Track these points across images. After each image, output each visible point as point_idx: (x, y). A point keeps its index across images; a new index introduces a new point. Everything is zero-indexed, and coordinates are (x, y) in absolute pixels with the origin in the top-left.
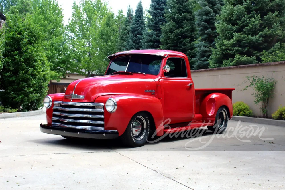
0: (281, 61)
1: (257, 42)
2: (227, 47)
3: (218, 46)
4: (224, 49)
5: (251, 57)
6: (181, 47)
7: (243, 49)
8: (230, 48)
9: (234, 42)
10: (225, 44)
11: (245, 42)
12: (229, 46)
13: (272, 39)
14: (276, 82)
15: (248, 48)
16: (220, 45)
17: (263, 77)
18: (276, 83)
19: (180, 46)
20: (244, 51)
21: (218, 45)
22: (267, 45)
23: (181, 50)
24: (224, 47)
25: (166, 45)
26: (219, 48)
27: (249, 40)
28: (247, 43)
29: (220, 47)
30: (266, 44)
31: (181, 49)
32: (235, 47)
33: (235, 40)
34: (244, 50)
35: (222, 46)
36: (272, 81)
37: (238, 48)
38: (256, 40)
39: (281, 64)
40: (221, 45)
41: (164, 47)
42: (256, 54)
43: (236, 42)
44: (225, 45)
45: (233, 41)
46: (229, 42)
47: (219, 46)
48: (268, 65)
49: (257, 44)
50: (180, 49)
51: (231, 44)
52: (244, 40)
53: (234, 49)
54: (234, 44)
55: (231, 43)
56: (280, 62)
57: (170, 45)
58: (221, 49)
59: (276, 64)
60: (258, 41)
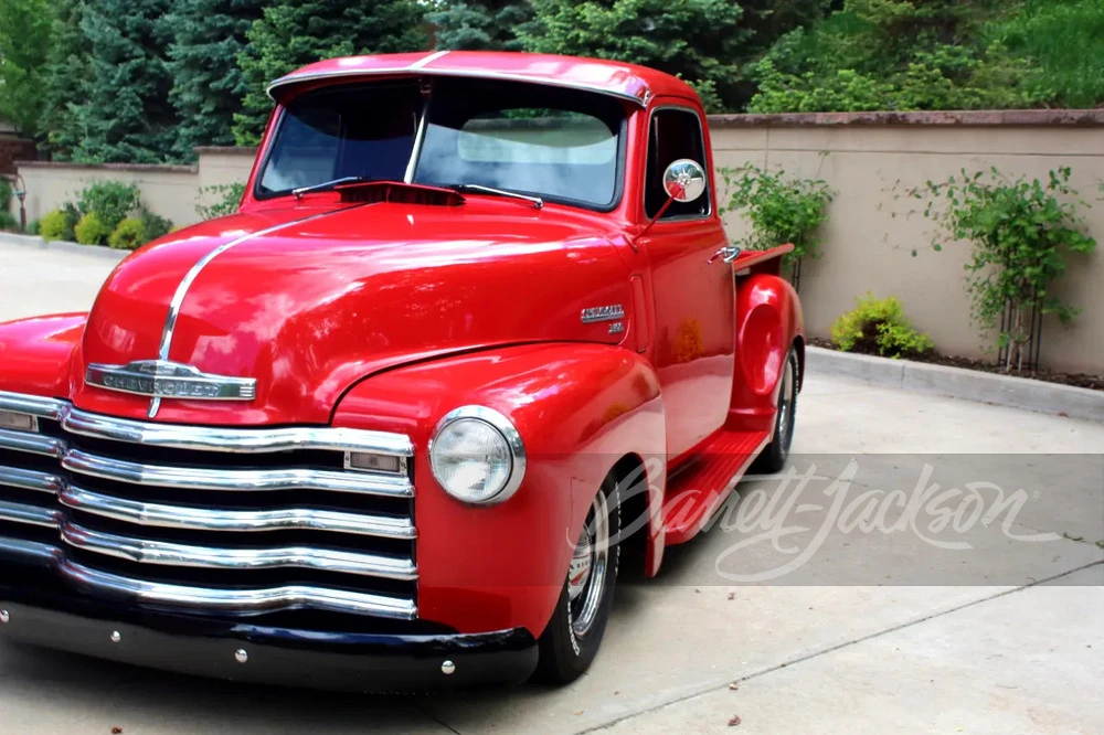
0: (859, 109)
1: (717, 22)
2: (596, 36)
3: (557, 30)
4: (580, 41)
5: (699, 81)
6: (356, 19)
7: (662, 48)
8: (611, 39)
9: (631, 17)
10: (588, 20)
11: (671, 17)
12: (606, 29)
13: (771, 12)
14: (835, 194)
15: (685, 44)
16: (564, 25)
17: (782, 172)
18: (830, 199)
19: (353, 14)
20: (666, 56)
21: (557, 24)
22: (753, 35)
23: (356, 31)
24: (582, 34)
25: (292, 8)
26: (560, 35)
27: (686, 9)
28: (681, 23)
29: (563, 31)
30: (751, 32)
31: (356, 27)
32: (634, 38)
33: (633, 10)
34: (663, 52)
35: (573, 28)
36: (817, 189)
37: (644, 41)
38: (718, 11)
39: (858, 124)
40: (570, 26)
41: (284, 17)
42: (712, 71)
43: (636, 14)
44: (585, 26)
45: (627, 12)
46: (610, 14)
47: (561, 28)
48: (802, 122)
49: (717, 28)
50: (350, 28)
51: (617, 24)
52: (666, 8)
53: (629, 43)
54: (628, 22)
55: (618, 18)
56: (855, 115)
57: (307, 9)
58: (567, 41)
59: (839, 120)
60: (722, 17)
